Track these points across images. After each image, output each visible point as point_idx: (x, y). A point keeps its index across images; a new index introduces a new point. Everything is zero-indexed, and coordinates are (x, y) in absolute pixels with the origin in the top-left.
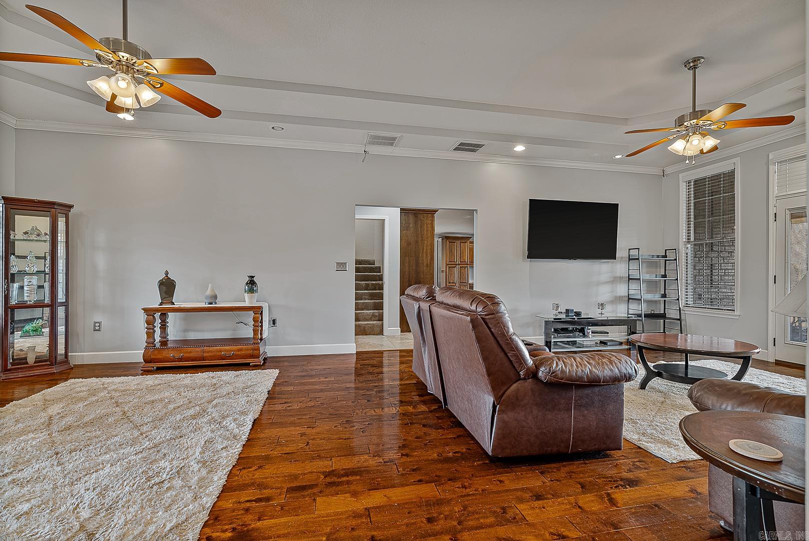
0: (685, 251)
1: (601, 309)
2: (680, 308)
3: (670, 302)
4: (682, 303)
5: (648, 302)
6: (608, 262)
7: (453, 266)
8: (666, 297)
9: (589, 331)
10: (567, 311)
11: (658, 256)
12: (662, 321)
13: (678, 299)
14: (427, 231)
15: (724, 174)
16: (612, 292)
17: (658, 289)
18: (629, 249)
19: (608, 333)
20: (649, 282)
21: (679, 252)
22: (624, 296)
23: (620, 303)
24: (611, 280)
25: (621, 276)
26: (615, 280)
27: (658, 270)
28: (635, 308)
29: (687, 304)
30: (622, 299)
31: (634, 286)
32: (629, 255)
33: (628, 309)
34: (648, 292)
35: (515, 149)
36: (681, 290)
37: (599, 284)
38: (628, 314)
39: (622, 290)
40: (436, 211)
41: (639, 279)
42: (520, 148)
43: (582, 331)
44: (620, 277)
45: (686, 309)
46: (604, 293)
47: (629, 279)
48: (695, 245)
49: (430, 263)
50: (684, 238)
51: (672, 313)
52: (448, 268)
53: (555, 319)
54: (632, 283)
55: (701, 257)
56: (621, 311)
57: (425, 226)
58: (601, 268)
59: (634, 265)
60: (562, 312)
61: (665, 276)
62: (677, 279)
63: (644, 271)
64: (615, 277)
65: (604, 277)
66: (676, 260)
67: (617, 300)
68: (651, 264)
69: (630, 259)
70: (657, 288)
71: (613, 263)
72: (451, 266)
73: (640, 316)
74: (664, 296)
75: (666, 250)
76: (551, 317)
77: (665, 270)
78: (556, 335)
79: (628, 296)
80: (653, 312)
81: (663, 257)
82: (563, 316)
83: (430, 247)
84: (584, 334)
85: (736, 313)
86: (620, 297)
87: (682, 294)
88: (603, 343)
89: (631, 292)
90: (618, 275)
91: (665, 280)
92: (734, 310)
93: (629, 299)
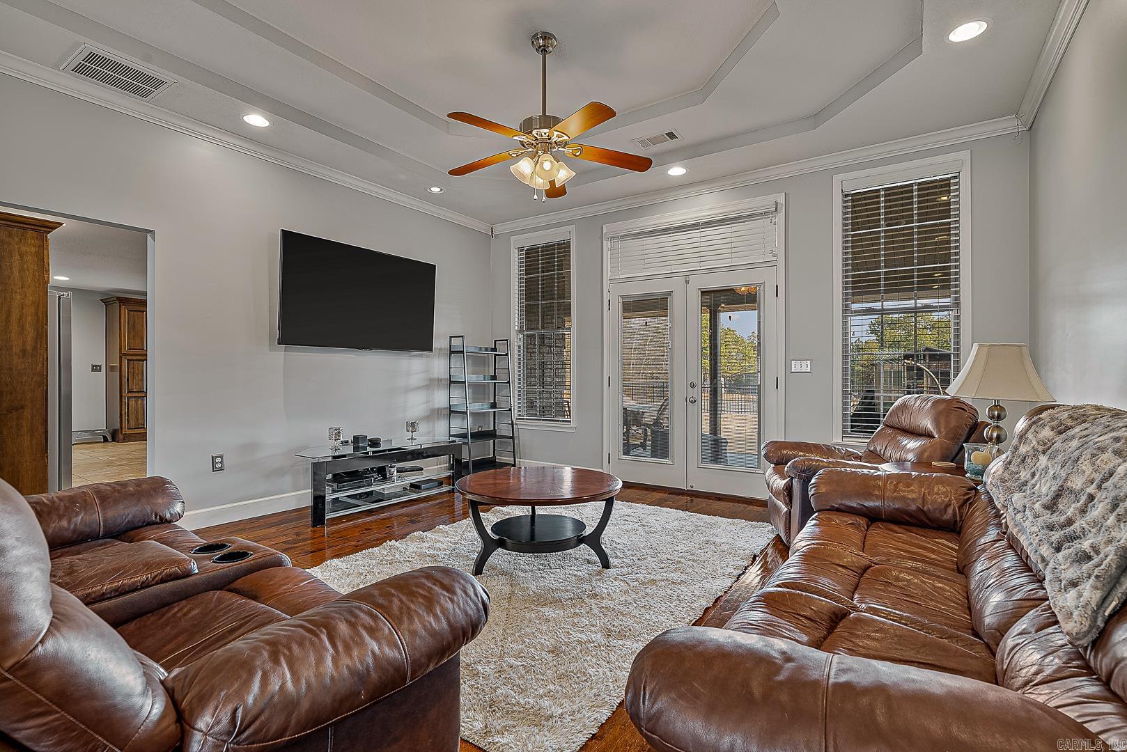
0: (517, 341)
1: (412, 432)
2: (512, 422)
3: (500, 413)
4: (515, 414)
5: (476, 415)
6: (421, 356)
7: (138, 358)
8: (496, 408)
9: (392, 470)
10: (356, 439)
11: (486, 349)
12: (491, 442)
13: (510, 410)
14: (22, 270)
15: (558, 244)
16: (427, 402)
17: (487, 396)
18: (451, 337)
19: (422, 469)
20: (475, 387)
21: (510, 344)
22: (444, 408)
23: (438, 419)
24: (426, 383)
25: (440, 377)
26: (432, 384)
27: (487, 368)
28: (459, 425)
29: (520, 415)
30: (441, 412)
31: (457, 392)
32: (450, 346)
33: (450, 427)
34: (475, 401)
35: (246, 118)
36: (514, 397)
37: (408, 390)
38: (450, 436)
39: (440, 399)
40: (53, 226)
41: (464, 382)
42: (257, 120)
43: (382, 471)
44: (438, 379)
45: (519, 422)
46: (416, 406)
47: (451, 382)
48: (528, 336)
49: (35, 348)
50: (515, 326)
51: (503, 430)
52: (125, 362)
53: (334, 457)
54: (454, 387)
55: (533, 352)
56: (439, 433)
57: (17, 257)
58: (413, 366)
59: (456, 361)
60: (347, 442)
61: (494, 377)
62: (509, 382)
63: (470, 370)
64: (431, 380)
65: (416, 380)
66: (507, 355)
67: (434, 414)
68: (478, 360)
69: (451, 352)
70: (485, 394)
71: (428, 356)
72: (134, 358)
73: (464, 436)
74: (494, 405)
75: (495, 341)
76: (326, 453)
77: (495, 369)
78: (335, 485)
79: (450, 409)
80: (480, 429)
81: (493, 350)
82: (349, 450)
83: (33, 310)
84: (385, 477)
85: (573, 425)
86: (438, 409)
87: (514, 401)
88: (415, 487)
89: (454, 402)
90: (436, 376)
91: (495, 383)
92: (570, 421)
93: (451, 412)
